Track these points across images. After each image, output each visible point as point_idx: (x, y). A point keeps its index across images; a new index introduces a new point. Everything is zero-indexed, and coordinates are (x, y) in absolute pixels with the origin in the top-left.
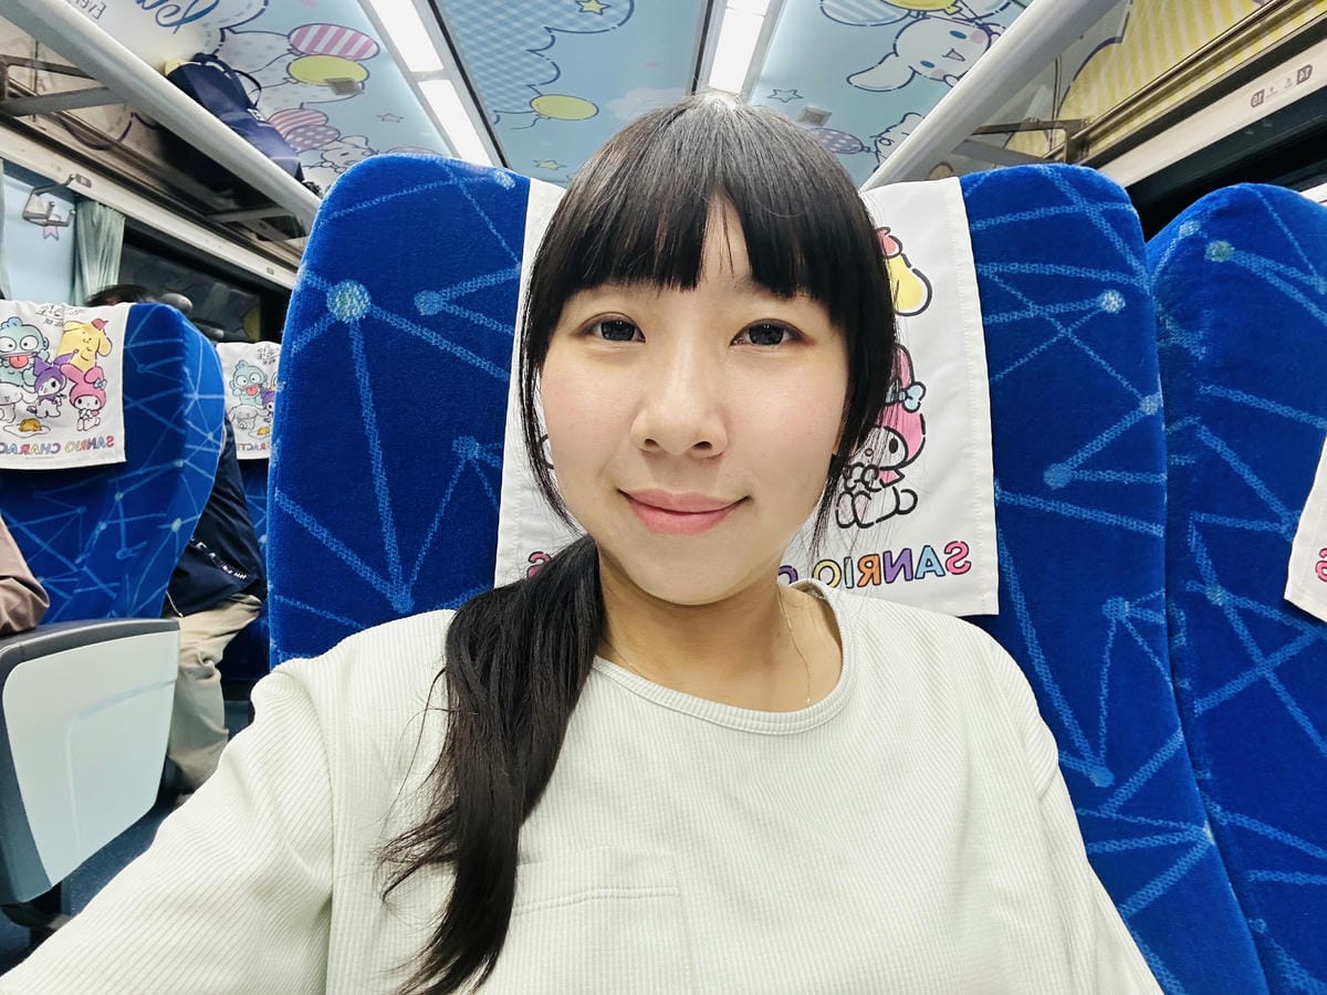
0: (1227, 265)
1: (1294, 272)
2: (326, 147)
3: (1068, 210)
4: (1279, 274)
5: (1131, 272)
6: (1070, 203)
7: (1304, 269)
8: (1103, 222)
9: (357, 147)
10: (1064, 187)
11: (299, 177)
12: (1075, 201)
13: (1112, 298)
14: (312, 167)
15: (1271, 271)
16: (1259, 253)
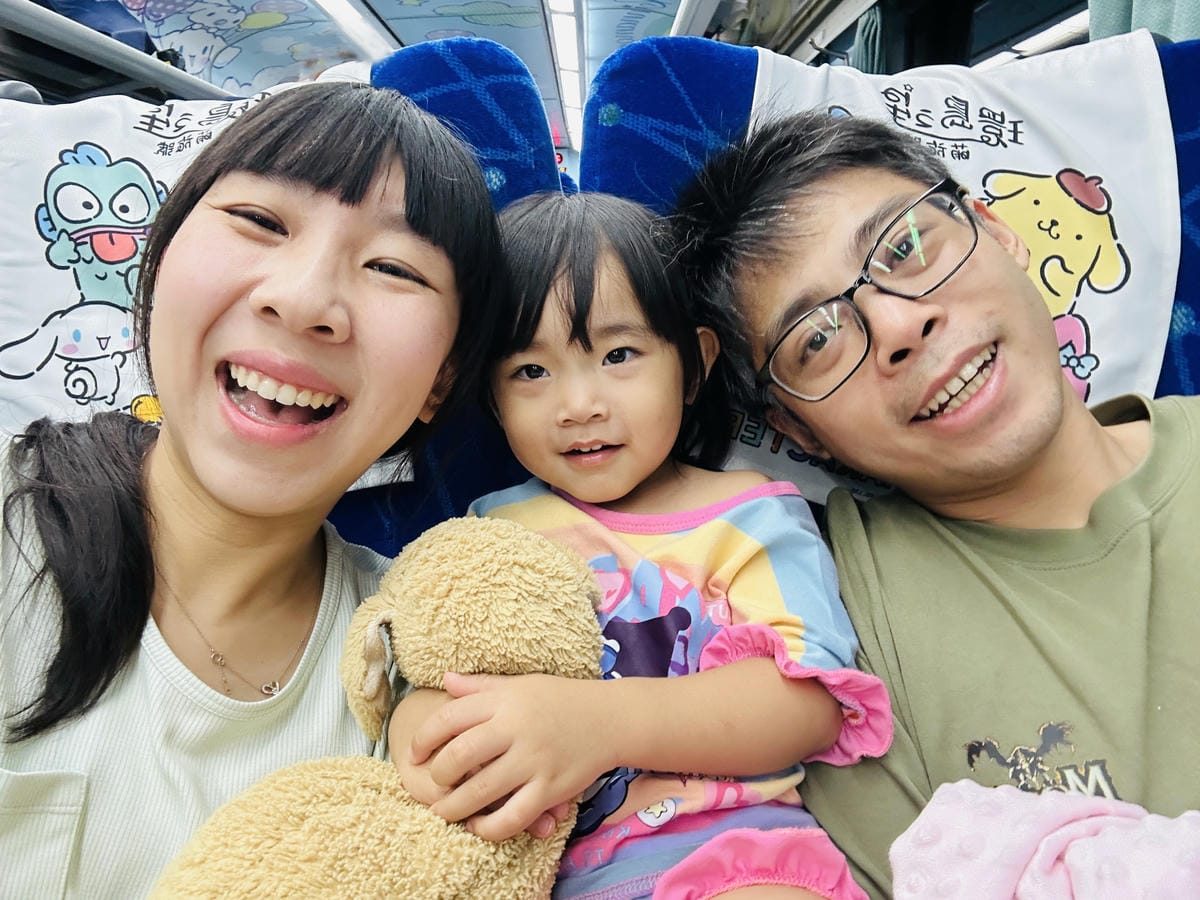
0: (617, 128)
1: (680, 130)
2: (189, 10)
3: (454, 87)
4: (664, 134)
5: (512, 147)
6: (457, 80)
7: (692, 124)
8: (488, 97)
9: (221, 5)
10: (454, 63)
11: (150, 48)
12: (462, 77)
13: (493, 176)
14: (182, 31)
15: (657, 130)
16: (647, 113)
